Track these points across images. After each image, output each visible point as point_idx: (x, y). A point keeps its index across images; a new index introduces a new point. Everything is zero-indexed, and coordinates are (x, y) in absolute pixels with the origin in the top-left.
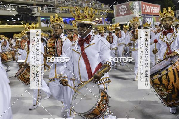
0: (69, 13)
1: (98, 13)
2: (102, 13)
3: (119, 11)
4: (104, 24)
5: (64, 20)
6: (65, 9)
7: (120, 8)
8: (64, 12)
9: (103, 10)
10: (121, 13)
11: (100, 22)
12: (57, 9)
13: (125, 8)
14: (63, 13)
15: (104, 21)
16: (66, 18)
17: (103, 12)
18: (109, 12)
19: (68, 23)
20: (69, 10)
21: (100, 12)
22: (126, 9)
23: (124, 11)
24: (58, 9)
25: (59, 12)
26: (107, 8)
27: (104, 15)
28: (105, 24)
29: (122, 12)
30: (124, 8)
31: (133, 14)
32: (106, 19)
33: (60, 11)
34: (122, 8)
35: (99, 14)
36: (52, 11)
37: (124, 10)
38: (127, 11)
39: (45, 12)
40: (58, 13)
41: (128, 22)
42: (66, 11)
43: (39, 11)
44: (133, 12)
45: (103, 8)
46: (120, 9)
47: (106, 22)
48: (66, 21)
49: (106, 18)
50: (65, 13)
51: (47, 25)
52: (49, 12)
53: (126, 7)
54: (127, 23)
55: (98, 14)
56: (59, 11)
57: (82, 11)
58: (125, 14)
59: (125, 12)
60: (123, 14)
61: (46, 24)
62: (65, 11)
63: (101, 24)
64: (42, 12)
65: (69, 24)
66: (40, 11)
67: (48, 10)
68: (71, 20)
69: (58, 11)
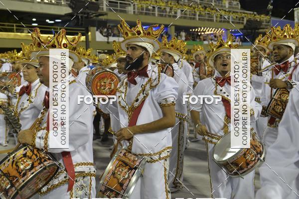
0: (154, 15)
1: (217, 17)
2: (224, 18)
6: (147, 6)
8: (145, 11)
9: (225, 11)
12: (130, 4)
14: (141, 13)
15: (227, 35)
18: (239, 15)
20: (154, 7)
21: (221, 15)
24: (132, 5)
25: (134, 12)
26: (233, 8)
27: (229, 22)
33: (136, 10)
35: (218, 19)
36: (119, 8)
40: (132, 13)
42: (149, 10)
45: (225, 6)
49: (232, 29)
50: (146, 14)
51: (108, 39)
55: (215, 19)
56: (134, 9)
57: (182, 11)
61: (104, 36)
62: (147, 9)
69: (132, 10)
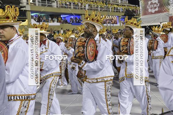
0: (70, 8)
1: (112, 9)
2: (117, 9)
3: (148, 7)
4: (118, 25)
5: (64, 17)
6: (66, 3)
7: (149, 3)
8: (64, 5)
9: (118, 5)
10: (150, 10)
11: (113, 22)
13: (157, 3)
14: (62, 7)
15: (119, 20)
16: (65, 15)
17: (119, 9)
18: (126, 7)
19: (68, 21)
20: (70, 3)
21: (114, 8)
22: (159, 4)
23: (155, 8)
24: (56, 2)
25: (57, 6)
27: (120, 12)
28: (120, 24)
29: (151, 8)
30: (155, 3)
31: (168, 12)
32: (122, 18)
33: (58, 5)
34: (152, 4)
35: (113, 10)
36: (47, 4)
37: (155, 5)
38: (159, 7)
39: (37, 5)
40: (56, 7)
41: (161, 23)
43: (29, 4)
44: (169, 9)
45: (118, 2)
46: (149, 5)
47: (122, 21)
48: (66, 19)
49: (122, 16)
50: (65, 7)
51: (40, 24)
52: (42, 5)
53: (159, 2)
54: (159, 24)
55: (111, 10)
56: (57, 4)
57: (89, 5)
58: (156, 12)
59: (157, 9)
60: (153, 11)
61: (37, 22)
62: (66, 4)
63: (115, 25)
64: (33, 4)
65: (69, 23)
66: (31, 3)
67: (42, 2)
68: (72, 17)
